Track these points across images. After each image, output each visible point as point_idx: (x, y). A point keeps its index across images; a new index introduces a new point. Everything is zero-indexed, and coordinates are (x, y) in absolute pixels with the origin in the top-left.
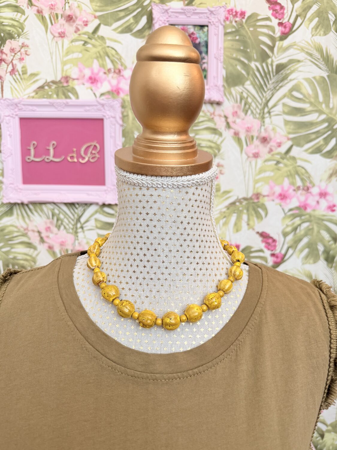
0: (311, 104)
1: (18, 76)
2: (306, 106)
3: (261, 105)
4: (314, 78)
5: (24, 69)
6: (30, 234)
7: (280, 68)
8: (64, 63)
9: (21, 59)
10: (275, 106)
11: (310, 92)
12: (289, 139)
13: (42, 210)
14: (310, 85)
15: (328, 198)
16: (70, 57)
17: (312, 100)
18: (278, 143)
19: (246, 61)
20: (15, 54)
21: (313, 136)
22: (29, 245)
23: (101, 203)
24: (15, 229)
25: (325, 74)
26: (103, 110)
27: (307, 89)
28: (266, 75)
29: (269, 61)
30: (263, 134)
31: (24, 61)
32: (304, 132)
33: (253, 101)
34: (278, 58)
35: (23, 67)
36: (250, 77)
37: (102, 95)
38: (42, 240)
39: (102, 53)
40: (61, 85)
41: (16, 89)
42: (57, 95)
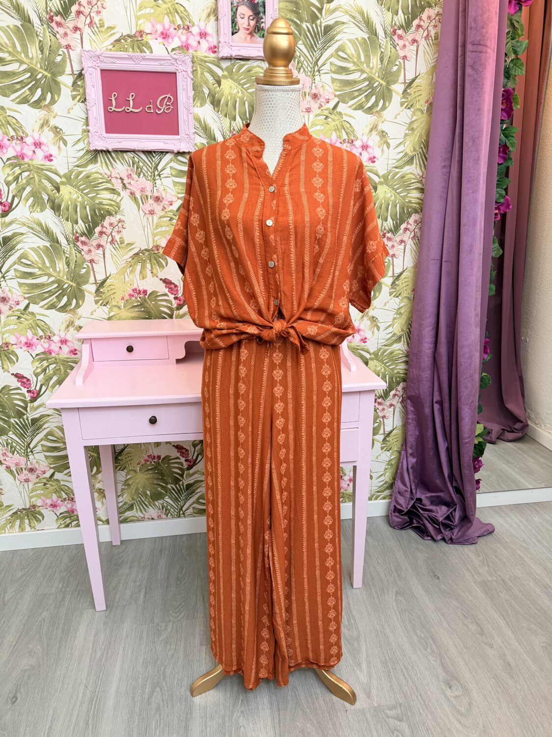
0: (354, 63)
1: (96, 28)
2: (350, 66)
3: (312, 63)
4: (357, 39)
5: (101, 22)
6: (113, 180)
7: (328, 29)
8: (138, 18)
9: (99, 12)
10: (323, 65)
11: (354, 53)
12: (335, 96)
13: (124, 158)
14: (353, 46)
15: (369, 150)
16: (143, 12)
17: (355, 60)
18: (326, 99)
19: (298, 22)
20: (92, 7)
21: (356, 94)
22: (113, 191)
23: (176, 151)
24: (100, 176)
25: (366, 36)
26: (176, 65)
27: (350, 50)
28: (316, 36)
29: (318, 22)
30: (314, 91)
31: (101, 14)
32: (348, 89)
33: (305, 59)
34: (326, 20)
35: (100, 20)
36: (302, 36)
37: (173, 50)
38: (125, 187)
39: (172, 10)
40: (136, 39)
41: (95, 42)
42: (133, 49)
